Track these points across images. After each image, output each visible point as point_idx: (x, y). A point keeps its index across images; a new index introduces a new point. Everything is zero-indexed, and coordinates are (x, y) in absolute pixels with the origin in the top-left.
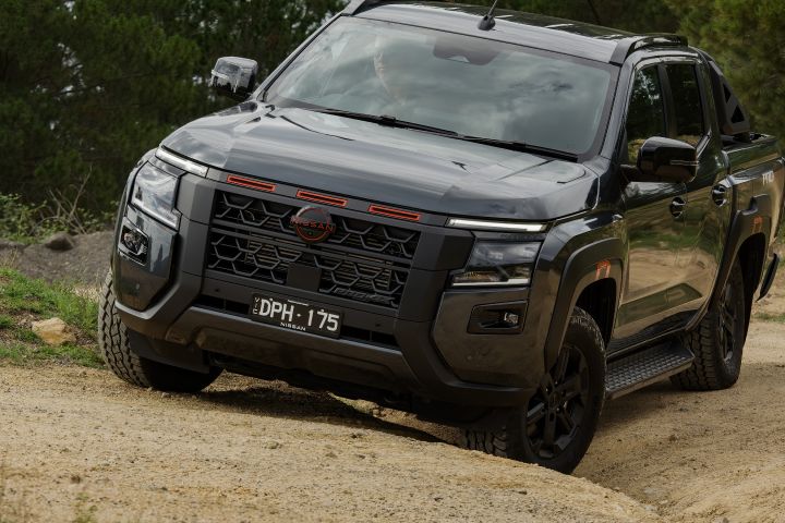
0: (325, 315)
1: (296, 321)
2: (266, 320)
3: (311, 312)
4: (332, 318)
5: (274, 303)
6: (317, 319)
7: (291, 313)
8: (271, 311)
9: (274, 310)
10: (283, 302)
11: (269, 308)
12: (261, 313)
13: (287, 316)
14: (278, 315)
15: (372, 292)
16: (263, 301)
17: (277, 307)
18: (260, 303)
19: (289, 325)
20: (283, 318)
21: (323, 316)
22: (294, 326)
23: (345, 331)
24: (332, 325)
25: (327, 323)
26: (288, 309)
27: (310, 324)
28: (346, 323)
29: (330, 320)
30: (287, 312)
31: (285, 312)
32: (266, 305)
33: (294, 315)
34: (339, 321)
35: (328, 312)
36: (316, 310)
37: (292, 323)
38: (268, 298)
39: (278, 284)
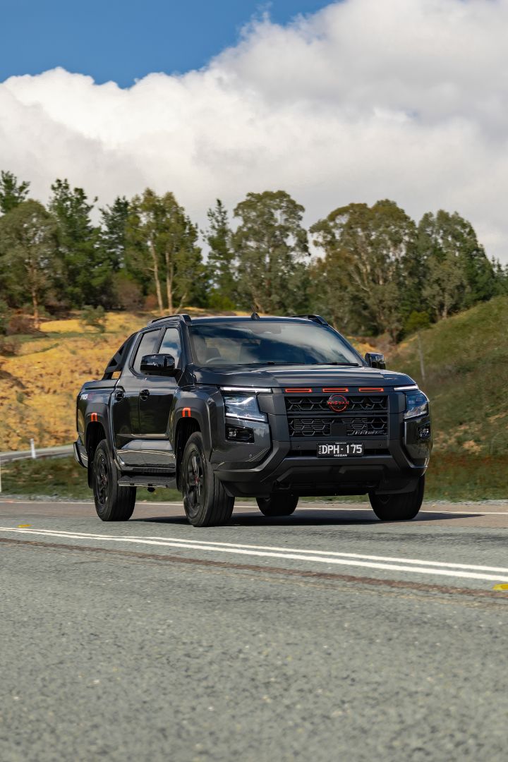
1: (341, 452)
2: (326, 456)
3: (347, 446)
4: (359, 447)
5: (329, 446)
6: (351, 449)
7: (338, 449)
9: (329, 450)
10: (333, 444)
11: (326, 449)
12: (323, 453)
13: (336, 451)
14: (332, 452)
15: (372, 430)
16: (323, 446)
17: (331, 448)
18: (321, 448)
19: (338, 456)
20: (335, 453)
21: (354, 447)
22: (341, 456)
23: (366, 452)
24: (359, 450)
25: (356, 450)
26: (336, 447)
27: (349, 452)
28: (368, 447)
31: (335, 449)
32: (325, 448)
33: (340, 449)
34: (362, 447)
35: (355, 444)
36: (350, 444)
37: (340, 454)
38: (325, 444)
39: (328, 436)
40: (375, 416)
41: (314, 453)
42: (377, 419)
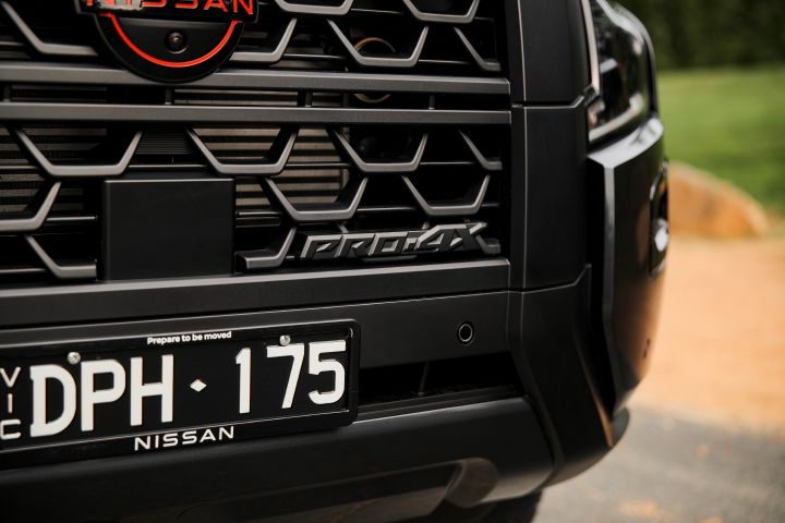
0: (296, 351)
1: (189, 409)
2: (71, 444)
3: (244, 358)
4: (321, 356)
5: (90, 369)
6: (270, 375)
7: (165, 389)
8: (85, 402)
9: (91, 398)
10: (122, 353)
11: (71, 393)
12: (40, 427)
13: (152, 404)
14: (113, 414)
15: (416, 220)
16: (40, 374)
17: (103, 381)
18: (25, 384)
19: (170, 439)
20: (136, 418)
21: (289, 360)
22: (190, 437)
23: (368, 384)
24: (326, 381)
25: (309, 382)
26: (152, 374)
27: (245, 406)
28: (367, 362)
29: (316, 368)
31: (140, 391)
32: (54, 387)
34: (348, 357)
35: (303, 336)
36: (258, 341)
37: (179, 423)
38: (57, 356)
39: (78, 282)
40: (431, 114)
42: (444, 140)
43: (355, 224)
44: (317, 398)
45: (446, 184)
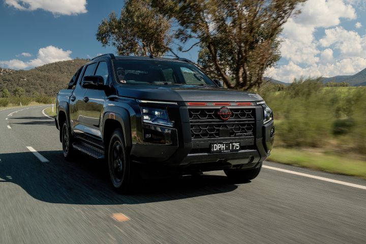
1: (227, 149)
2: (217, 152)
3: (231, 145)
4: (237, 145)
6: (233, 146)
7: (224, 147)
9: (219, 147)
10: (221, 144)
11: (217, 147)
12: (215, 150)
14: (220, 149)
15: (246, 132)
16: (215, 145)
17: (219, 146)
20: (222, 149)
23: (242, 148)
25: (236, 147)
27: (231, 149)
28: (241, 145)
30: (223, 147)
31: (222, 147)
32: (216, 146)
33: (226, 147)
34: (240, 145)
35: (236, 143)
36: (232, 143)
37: (225, 150)
38: (216, 144)
39: (217, 138)
40: (247, 122)
41: (208, 150)
42: (248, 125)
43: (240, 133)
44: (237, 148)
45: (248, 129)
